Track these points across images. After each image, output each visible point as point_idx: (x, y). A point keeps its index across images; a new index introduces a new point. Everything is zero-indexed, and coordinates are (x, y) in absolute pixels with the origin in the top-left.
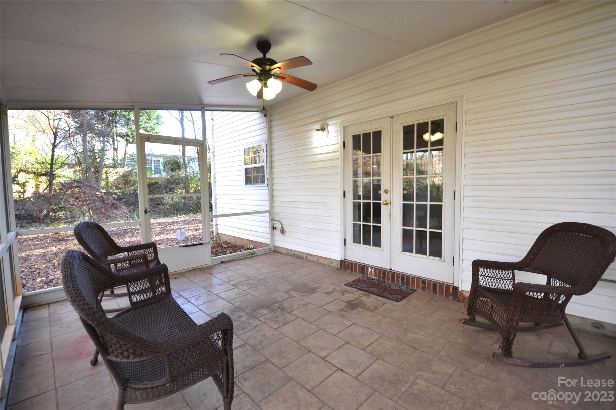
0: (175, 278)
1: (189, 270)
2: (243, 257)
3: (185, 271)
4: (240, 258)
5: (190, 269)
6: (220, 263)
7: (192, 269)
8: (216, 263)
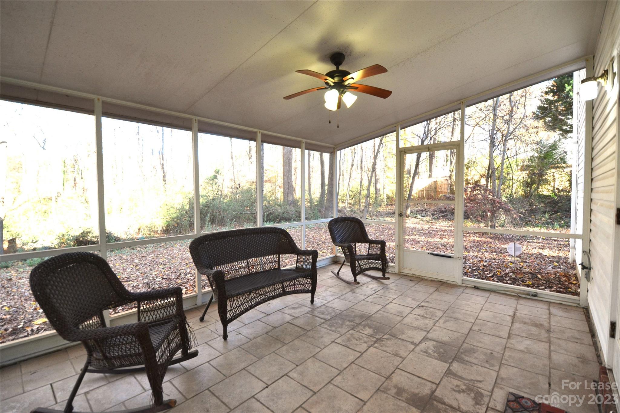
0: (411, 280)
1: (434, 279)
2: (514, 294)
3: (430, 279)
4: (507, 293)
5: (436, 280)
6: (473, 287)
7: (438, 280)
8: (468, 286)
